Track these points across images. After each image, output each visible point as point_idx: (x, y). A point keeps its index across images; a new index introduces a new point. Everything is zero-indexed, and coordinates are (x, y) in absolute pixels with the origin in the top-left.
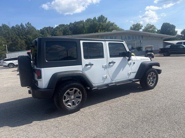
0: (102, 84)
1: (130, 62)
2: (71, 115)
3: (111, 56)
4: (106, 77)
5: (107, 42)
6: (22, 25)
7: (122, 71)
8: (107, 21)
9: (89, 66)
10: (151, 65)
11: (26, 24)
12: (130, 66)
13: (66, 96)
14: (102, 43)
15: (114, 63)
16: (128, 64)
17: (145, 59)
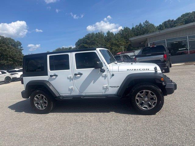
4: (72, 88)
9: (54, 77)
11: (144, 23)
12: (105, 79)
14: (68, 55)
16: (102, 77)
17: (137, 70)
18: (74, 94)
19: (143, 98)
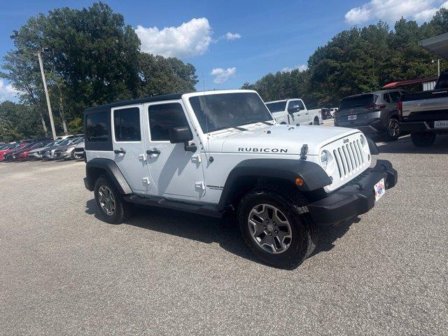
1: (195, 155)
9: (121, 154)
12: (198, 166)
17: (259, 151)
19: (265, 223)
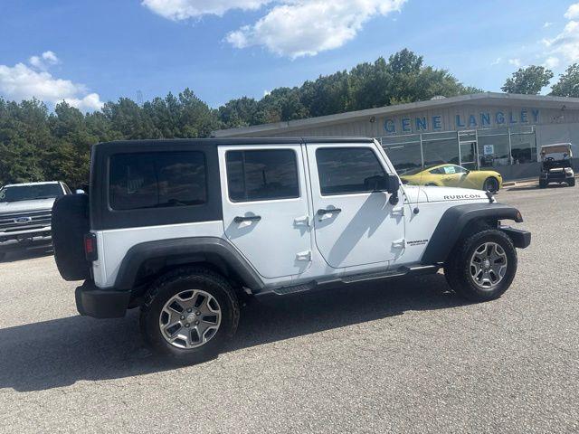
0: (295, 278)
1: (397, 208)
2: (183, 370)
3: (326, 190)
4: (309, 257)
5: (312, 148)
6: (170, 99)
7: (369, 236)
8: (423, 66)
9: (248, 223)
10: (492, 218)
11: (180, 95)
12: (398, 222)
13: (168, 312)
14: (293, 153)
15: (336, 211)
16: (392, 216)
17: (461, 198)
18: (310, 273)
